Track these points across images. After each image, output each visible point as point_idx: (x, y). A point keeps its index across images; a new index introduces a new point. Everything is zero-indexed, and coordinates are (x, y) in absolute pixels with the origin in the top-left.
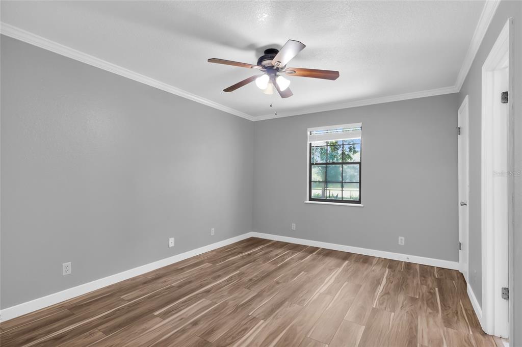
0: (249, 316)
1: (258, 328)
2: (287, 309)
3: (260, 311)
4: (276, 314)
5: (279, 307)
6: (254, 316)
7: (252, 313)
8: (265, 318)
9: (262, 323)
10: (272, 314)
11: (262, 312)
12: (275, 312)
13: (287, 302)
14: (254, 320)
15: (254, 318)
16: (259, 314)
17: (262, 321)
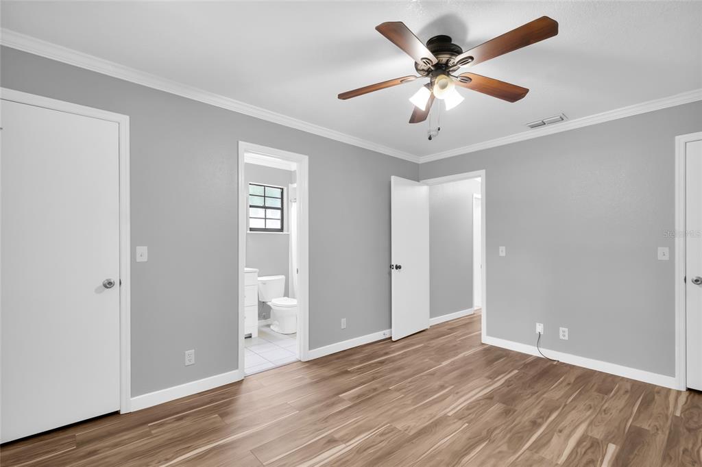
0: (469, 422)
1: (454, 408)
2: (414, 423)
3: (453, 427)
4: (431, 419)
5: (425, 428)
6: (461, 422)
7: (464, 426)
8: (445, 417)
9: (449, 411)
10: (437, 420)
11: (449, 425)
12: (432, 423)
13: (411, 434)
14: (460, 417)
15: (460, 419)
16: (455, 423)
17: (450, 414)
